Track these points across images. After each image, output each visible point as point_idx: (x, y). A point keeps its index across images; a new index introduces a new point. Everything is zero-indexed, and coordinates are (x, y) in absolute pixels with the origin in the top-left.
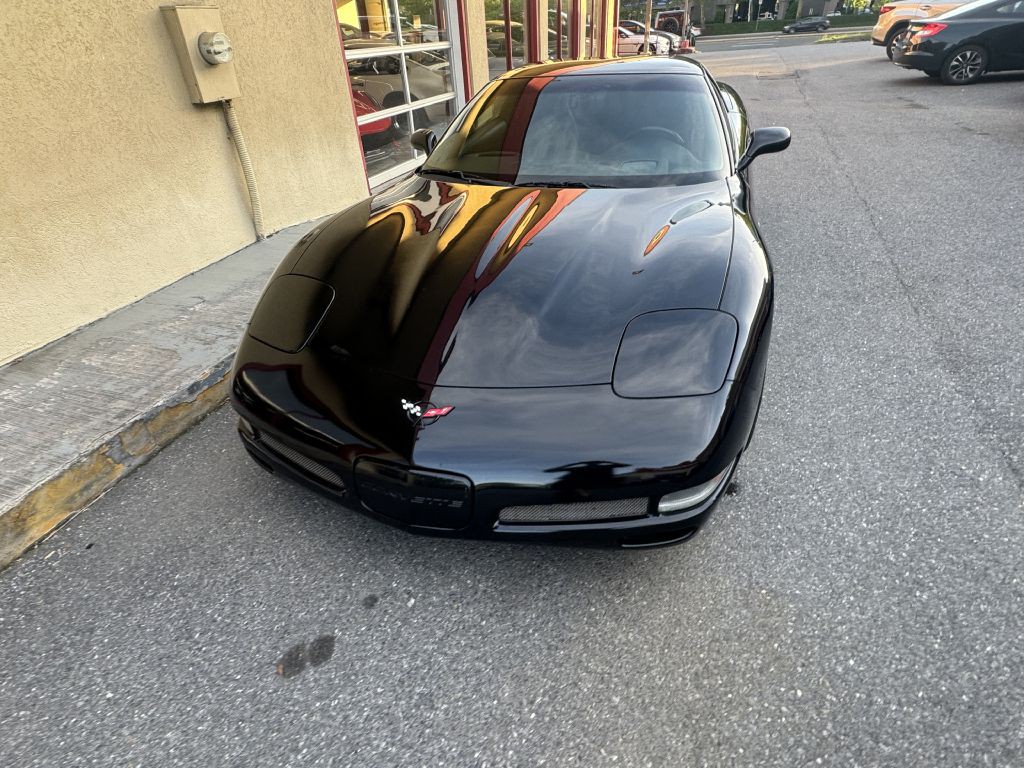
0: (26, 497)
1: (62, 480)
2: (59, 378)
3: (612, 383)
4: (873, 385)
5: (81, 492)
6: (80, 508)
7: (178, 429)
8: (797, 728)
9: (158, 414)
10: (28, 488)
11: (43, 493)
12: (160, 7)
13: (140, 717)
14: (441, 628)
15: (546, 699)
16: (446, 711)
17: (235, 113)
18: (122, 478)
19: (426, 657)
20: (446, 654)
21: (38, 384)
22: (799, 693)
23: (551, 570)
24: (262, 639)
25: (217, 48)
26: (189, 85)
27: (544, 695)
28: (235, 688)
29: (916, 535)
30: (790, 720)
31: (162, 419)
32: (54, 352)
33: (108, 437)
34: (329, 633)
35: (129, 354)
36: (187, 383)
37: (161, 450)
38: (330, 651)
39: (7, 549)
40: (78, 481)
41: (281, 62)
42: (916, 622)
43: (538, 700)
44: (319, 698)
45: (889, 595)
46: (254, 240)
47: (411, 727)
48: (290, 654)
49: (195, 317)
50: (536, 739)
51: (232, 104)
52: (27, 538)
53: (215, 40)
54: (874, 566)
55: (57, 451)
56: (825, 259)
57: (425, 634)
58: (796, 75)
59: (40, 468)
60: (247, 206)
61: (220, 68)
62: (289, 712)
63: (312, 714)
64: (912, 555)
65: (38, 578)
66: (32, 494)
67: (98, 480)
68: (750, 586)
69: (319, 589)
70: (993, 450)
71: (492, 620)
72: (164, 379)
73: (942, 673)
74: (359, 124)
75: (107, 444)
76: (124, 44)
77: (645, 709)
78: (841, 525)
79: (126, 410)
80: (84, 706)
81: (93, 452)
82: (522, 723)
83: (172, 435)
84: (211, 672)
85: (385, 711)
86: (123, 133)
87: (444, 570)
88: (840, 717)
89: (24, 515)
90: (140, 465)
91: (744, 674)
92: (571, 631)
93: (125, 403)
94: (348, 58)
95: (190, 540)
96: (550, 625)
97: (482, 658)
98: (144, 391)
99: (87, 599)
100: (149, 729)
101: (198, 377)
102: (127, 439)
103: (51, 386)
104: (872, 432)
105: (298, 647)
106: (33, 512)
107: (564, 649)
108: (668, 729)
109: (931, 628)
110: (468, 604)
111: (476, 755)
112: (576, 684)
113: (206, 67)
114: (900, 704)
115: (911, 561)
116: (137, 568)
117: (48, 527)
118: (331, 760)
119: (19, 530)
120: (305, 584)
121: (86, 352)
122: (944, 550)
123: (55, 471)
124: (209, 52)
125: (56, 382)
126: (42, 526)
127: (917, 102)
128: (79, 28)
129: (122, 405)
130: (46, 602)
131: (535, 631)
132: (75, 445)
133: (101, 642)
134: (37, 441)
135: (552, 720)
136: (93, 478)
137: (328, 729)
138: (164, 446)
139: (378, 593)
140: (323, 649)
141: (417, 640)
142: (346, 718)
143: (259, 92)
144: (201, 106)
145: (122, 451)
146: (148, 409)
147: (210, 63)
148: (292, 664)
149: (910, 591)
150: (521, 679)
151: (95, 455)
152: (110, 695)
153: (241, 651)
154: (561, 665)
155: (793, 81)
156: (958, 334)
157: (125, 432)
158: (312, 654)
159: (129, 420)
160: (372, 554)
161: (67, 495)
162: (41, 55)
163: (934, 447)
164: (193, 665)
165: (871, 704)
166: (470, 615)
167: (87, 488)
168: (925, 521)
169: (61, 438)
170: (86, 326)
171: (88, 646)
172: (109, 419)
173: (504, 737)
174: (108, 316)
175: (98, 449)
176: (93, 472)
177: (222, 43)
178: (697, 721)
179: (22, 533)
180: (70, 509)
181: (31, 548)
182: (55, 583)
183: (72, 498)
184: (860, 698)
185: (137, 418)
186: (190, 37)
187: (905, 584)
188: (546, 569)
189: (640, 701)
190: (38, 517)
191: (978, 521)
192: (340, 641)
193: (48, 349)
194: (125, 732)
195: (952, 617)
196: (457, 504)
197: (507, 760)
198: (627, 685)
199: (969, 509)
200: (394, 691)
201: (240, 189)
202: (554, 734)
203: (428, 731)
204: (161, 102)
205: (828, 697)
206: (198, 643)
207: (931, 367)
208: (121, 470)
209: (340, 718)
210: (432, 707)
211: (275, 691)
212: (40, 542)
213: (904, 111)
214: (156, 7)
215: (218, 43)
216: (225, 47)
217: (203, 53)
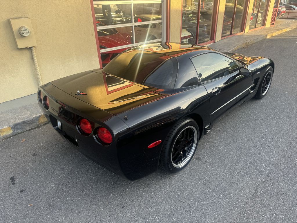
12: (8, 19)
17: (34, 51)
25: (23, 32)
51: (34, 48)
74: (101, 52)
94: (97, 29)
113: (22, 38)
144: (20, 49)
177: (26, 30)
186: (15, 28)
214: (6, 19)
215: (24, 30)
216: (27, 31)
217: (20, 33)
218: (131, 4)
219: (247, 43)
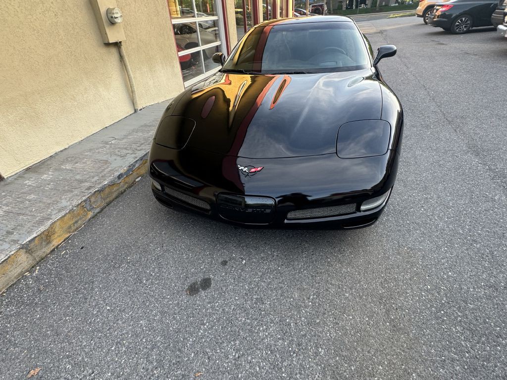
0: (51, 225)
1: (66, 217)
2: (52, 175)
3: (336, 153)
4: (441, 163)
5: (74, 223)
6: (73, 232)
7: (114, 196)
8: (430, 301)
9: (105, 188)
11: (58, 223)
13: (125, 316)
14: (260, 271)
15: (315, 296)
16: (270, 305)
17: (123, 48)
18: (91, 218)
19: (256, 284)
20: (265, 282)
21: (42, 178)
22: (429, 287)
23: (306, 246)
24: (176, 281)
25: (116, 15)
26: (102, 34)
27: (314, 295)
28: (168, 302)
29: (470, 222)
30: (427, 297)
31: (107, 190)
32: (46, 164)
33: (84, 198)
34: (208, 277)
35: (84, 163)
36: (117, 174)
37: (107, 206)
38: (210, 284)
39: (43, 250)
40: (73, 219)
41: (143, 24)
42: (476, 256)
43: (311, 297)
44: (209, 303)
45: (462, 246)
46: (133, 111)
47: (255, 311)
48: (191, 286)
49: (113, 146)
50: (314, 312)
51: (122, 44)
52: (51, 245)
53: (114, 11)
54: (454, 235)
55: (60, 205)
56: (410, 111)
57: (253, 274)
58: (381, 32)
59: (55, 212)
60: (129, 95)
62: (196, 309)
63: (207, 310)
64: (470, 230)
65: (60, 262)
67: (80, 219)
68: (399, 247)
69: (199, 259)
70: (500, 186)
71: (284, 267)
72: (105, 172)
73: (491, 275)
74: (179, 56)
75: (85, 201)
76: (72, 13)
77: (361, 298)
78: (436, 220)
79: (91, 187)
80: (97, 313)
81: (78, 205)
82: (306, 307)
83: (111, 199)
84: (155, 295)
85: (242, 306)
86: (73, 57)
87: (256, 248)
88: (448, 295)
89: (50, 234)
90: (98, 213)
91: (403, 281)
92: (321, 269)
93: (89, 183)
94: (173, 23)
95: (131, 243)
96: (311, 267)
97: (282, 282)
98: (96, 178)
99: (87, 270)
100: (131, 320)
101: (122, 171)
102: (93, 199)
103: (49, 178)
104: (444, 182)
105: (194, 283)
106: (54, 233)
107: (319, 276)
108: (373, 305)
109: (483, 258)
110: (270, 261)
111: (288, 321)
112: (328, 290)
113: (111, 25)
114: (474, 288)
115: (470, 232)
116: (108, 255)
117: (60, 240)
118: (221, 327)
119: (48, 241)
120: (191, 258)
121: (63, 163)
122: (484, 227)
123: (63, 213)
124: (112, 17)
125: (51, 176)
126: (58, 240)
127: (441, 42)
128: (52, 5)
129: (87, 184)
130: (67, 272)
131: (304, 270)
132: (69, 202)
133: (99, 287)
134: (49, 201)
135: (319, 304)
136: (79, 217)
137: (216, 315)
138: (108, 205)
139: (227, 259)
140: (206, 284)
141: (250, 277)
142: (223, 310)
143: (134, 39)
144: (108, 45)
145: (91, 205)
146: (101, 186)
147: (112, 23)
148: (193, 290)
149: (472, 244)
150: (301, 290)
151: (79, 206)
152: (108, 308)
153: (167, 286)
154: (319, 283)
155: (380, 35)
156: (476, 140)
157: (91, 196)
158: (202, 286)
159: (93, 191)
160: (220, 244)
161: (68, 225)
162: (35, 18)
163: (473, 186)
164: (146, 293)
165: (461, 289)
166: (273, 266)
167: (76, 222)
168: (473, 216)
169: (61, 199)
170: (59, 152)
171: (93, 289)
172: (82, 191)
173: (299, 312)
174: (69, 147)
175: (80, 204)
176: (78, 214)
177: (117, 13)
178: (385, 301)
179: (49, 243)
180: (70, 233)
181: (54, 250)
182: (70, 264)
183: (70, 227)
184: (456, 287)
185: (96, 190)
186: (103, 10)
187: (468, 242)
188: (304, 245)
189: (358, 295)
190: (56, 235)
191: (497, 215)
192: (213, 279)
193: (43, 163)
194: (120, 322)
195: (492, 253)
196: (268, 211)
197: (302, 321)
198: (351, 289)
199: (492, 210)
200: (244, 298)
201: (126, 86)
202: (321, 309)
203: (263, 313)
204: (89, 43)
205: (442, 287)
206: (146, 284)
207: (466, 154)
208: (90, 214)
209: (221, 310)
210: (263, 303)
211: (188, 301)
212: (57, 247)
213: (436, 46)
216: (119, 15)
217: (109, 18)
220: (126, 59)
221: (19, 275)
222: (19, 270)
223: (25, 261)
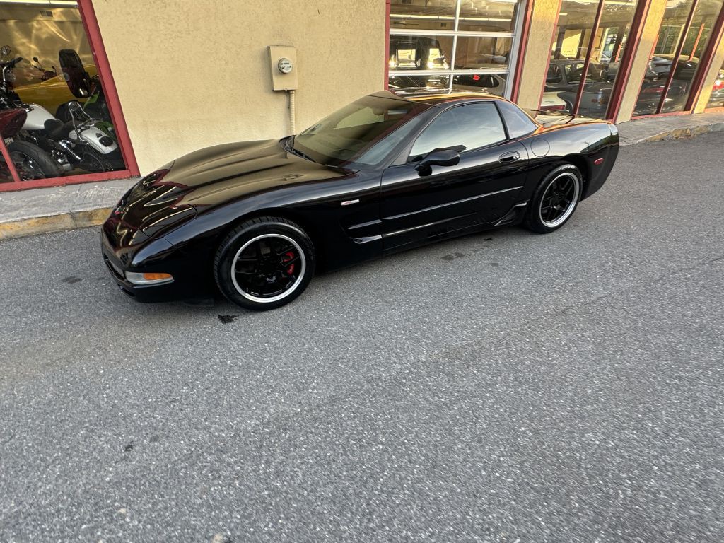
0: (96, 209)
10: (98, 207)
11: (101, 211)
12: (267, 46)
14: (96, 294)
16: (60, 309)
17: (293, 96)
19: (81, 297)
20: (84, 299)
24: (75, 271)
26: (272, 81)
34: (83, 279)
39: (84, 223)
44: (56, 289)
48: (71, 277)
51: (293, 92)
52: (92, 223)
53: (284, 62)
57: (92, 293)
61: (285, 76)
63: (49, 291)
66: (99, 209)
85: (56, 300)
89: (93, 215)
94: (390, 75)
105: (75, 277)
106: (96, 215)
113: (279, 74)
126: (98, 221)
140: (76, 281)
144: (275, 91)
147: (282, 73)
148: (67, 280)
158: (73, 280)
166: (105, 296)
171: (59, 252)
177: (288, 64)
179: (90, 220)
186: (274, 61)
190: (97, 218)
192: (81, 282)
200: (64, 298)
209: (49, 295)
210: (60, 306)
211: (56, 282)
212: (94, 226)
214: (265, 46)
215: (285, 64)
216: (289, 66)
217: (279, 68)
218: (453, 37)
219: (687, 129)
220: (293, 106)
221: (62, 229)
222: (63, 226)
223: (68, 222)
